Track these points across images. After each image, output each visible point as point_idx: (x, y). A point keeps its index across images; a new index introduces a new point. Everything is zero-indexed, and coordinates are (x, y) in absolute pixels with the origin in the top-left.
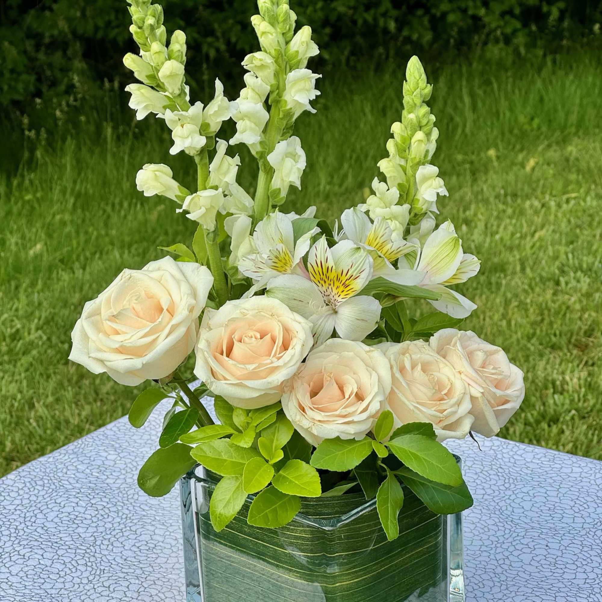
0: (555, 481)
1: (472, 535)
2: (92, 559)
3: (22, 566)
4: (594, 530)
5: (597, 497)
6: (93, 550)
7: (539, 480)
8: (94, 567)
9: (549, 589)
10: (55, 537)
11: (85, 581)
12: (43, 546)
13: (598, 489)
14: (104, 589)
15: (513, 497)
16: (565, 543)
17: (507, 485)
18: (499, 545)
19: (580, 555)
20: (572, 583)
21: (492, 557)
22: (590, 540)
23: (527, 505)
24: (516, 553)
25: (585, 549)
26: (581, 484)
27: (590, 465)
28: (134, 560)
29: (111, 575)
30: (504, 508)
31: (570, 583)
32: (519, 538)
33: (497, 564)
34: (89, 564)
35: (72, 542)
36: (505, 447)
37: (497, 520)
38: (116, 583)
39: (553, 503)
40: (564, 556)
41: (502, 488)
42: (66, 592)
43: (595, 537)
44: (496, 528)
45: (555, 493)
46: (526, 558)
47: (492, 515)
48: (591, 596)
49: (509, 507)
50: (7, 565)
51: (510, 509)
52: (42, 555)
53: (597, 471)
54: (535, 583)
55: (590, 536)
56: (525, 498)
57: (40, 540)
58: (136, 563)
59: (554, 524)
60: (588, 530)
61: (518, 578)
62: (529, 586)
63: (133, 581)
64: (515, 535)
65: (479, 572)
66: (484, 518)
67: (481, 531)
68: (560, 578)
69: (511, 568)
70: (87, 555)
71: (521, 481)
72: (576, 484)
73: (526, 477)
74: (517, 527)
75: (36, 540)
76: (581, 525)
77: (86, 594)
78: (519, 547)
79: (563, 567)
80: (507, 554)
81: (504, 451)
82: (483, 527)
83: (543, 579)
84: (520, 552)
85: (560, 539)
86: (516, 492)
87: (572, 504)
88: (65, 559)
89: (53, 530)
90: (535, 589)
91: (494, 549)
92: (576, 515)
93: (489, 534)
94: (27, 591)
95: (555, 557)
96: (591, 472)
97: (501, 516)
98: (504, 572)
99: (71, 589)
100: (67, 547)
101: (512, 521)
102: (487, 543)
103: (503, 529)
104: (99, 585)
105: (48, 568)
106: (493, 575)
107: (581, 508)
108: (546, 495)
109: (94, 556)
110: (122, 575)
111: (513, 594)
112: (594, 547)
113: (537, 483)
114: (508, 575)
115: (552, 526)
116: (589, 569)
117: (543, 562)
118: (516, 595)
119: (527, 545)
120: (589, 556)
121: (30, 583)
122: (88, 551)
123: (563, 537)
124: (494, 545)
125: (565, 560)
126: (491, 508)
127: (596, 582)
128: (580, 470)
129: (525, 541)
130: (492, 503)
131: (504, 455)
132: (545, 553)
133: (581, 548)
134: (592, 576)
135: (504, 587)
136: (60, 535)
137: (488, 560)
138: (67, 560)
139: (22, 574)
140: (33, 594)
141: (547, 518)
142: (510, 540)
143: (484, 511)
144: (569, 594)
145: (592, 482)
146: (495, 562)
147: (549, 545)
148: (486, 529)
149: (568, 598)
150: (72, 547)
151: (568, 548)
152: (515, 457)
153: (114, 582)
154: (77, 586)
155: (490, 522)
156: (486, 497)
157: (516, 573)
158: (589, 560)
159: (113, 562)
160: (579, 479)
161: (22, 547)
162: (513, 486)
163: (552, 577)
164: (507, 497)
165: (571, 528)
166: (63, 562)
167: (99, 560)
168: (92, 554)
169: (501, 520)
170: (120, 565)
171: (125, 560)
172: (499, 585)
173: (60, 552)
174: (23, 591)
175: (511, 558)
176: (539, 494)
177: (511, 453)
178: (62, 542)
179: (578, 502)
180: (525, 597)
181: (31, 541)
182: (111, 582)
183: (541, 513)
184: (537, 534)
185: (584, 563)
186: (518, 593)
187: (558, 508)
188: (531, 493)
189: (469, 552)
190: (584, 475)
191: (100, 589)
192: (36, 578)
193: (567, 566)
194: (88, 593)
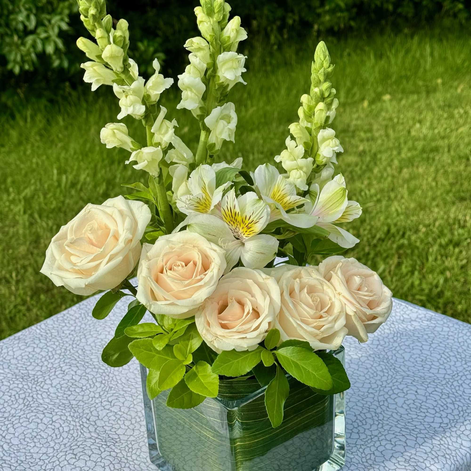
0: (429, 337)
1: (364, 378)
2: (107, 378)
3: (61, 380)
4: (451, 381)
5: (458, 352)
6: (109, 371)
7: (419, 335)
8: (106, 385)
9: (413, 430)
10: (88, 358)
11: (97, 396)
12: (78, 365)
13: (459, 345)
14: (107, 403)
15: (398, 348)
16: (430, 390)
17: (395, 339)
18: (382, 389)
19: (440, 402)
20: (431, 426)
21: (376, 398)
22: (448, 389)
23: (407, 356)
24: (393, 396)
25: (444, 397)
26: (448, 341)
27: (456, 326)
28: (133, 381)
29: (115, 392)
30: (390, 358)
31: (429, 426)
32: (397, 384)
33: (378, 405)
34: (104, 382)
35: (97, 363)
36: (398, 307)
37: (384, 367)
38: (117, 399)
39: (425, 356)
40: (428, 401)
41: (392, 340)
42: (82, 404)
43: (452, 387)
44: (382, 374)
45: (428, 348)
46: (400, 401)
47: (381, 363)
48: (444, 439)
49: (394, 357)
50: (51, 378)
51: (394, 358)
52: (76, 372)
53: (460, 331)
54: (403, 424)
55: (449, 386)
56: (406, 350)
57: (78, 359)
58: (133, 384)
59: (424, 373)
60: (448, 380)
61: (392, 418)
62: (399, 426)
63: (128, 398)
64: (395, 381)
65: (365, 411)
66: (375, 365)
67: (372, 376)
68: (422, 421)
69: (388, 409)
70: (104, 374)
71: (406, 336)
72: (444, 341)
73: (409, 333)
74: (398, 374)
75: (76, 360)
76: (443, 376)
77: (95, 407)
78: (396, 391)
79: (426, 411)
80: (386, 396)
81: (398, 310)
82: (373, 372)
83: (410, 421)
84: (396, 396)
85: (426, 386)
86: (400, 345)
87: (439, 357)
88: (89, 376)
89: (88, 352)
90: (403, 429)
91: (378, 392)
92: (441, 367)
93: (376, 378)
94: (58, 401)
95: (420, 402)
96: (456, 332)
97: (387, 364)
98: (382, 413)
99: (87, 402)
100: (93, 367)
101: (394, 369)
102: (374, 386)
103: (387, 375)
104: (105, 399)
105: (76, 383)
106: (374, 415)
107: (445, 361)
108: (421, 349)
109: (108, 376)
110: (122, 393)
111: (386, 432)
112: (450, 395)
113: (416, 338)
114: (385, 415)
115: (423, 375)
116: (444, 415)
117: (412, 406)
118: (389, 433)
119: (402, 390)
120: (445, 403)
121: (62, 394)
122: (106, 371)
123: (429, 385)
124: (378, 389)
125: (427, 405)
126: (381, 356)
127: (448, 427)
128: (448, 329)
129: (401, 387)
130: (383, 353)
131: (397, 314)
132: (414, 398)
133: (441, 395)
134: (446, 421)
135: (380, 426)
136: (92, 357)
137: (372, 400)
138: (90, 377)
139: (59, 386)
140: (61, 404)
141: (419, 368)
142: (391, 385)
143: (376, 359)
144: (427, 436)
145: (456, 340)
146: (377, 403)
147: (418, 391)
148: (375, 374)
149: (426, 439)
150: (96, 366)
151: (431, 395)
152: (404, 316)
153: (116, 398)
154: (91, 399)
155: (379, 368)
156: (379, 347)
157: (390, 413)
158: (445, 407)
159: (120, 382)
160: (446, 336)
161: (65, 365)
162: (399, 339)
163: (416, 420)
164: (394, 348)
165: (435, 378)
166: (87, 379)
167: (111, 379)
168: (107, 373)
169: (387, 368)
170: (123, 384)
171: (128, 380)
172: (377, 423)
173: (88, 371)
174: (55, 401)
175: (389, 400)
176: (417, 347)
177: (402, 312)
178: (91, 363)
179: (443, 356)
180: (394, 436)
181: (72, 360)
182: (113, 398)
183: (416, 363)
184: (410, 381)
185: (442, 409)
186: (390, 432)
187: (429, 360)
188: (411, 346)
189: (360, 393)
190: (450, 334)
191: (105, 403)
192: (66, 390)
193: (429, 410)
194: (97, 406)
